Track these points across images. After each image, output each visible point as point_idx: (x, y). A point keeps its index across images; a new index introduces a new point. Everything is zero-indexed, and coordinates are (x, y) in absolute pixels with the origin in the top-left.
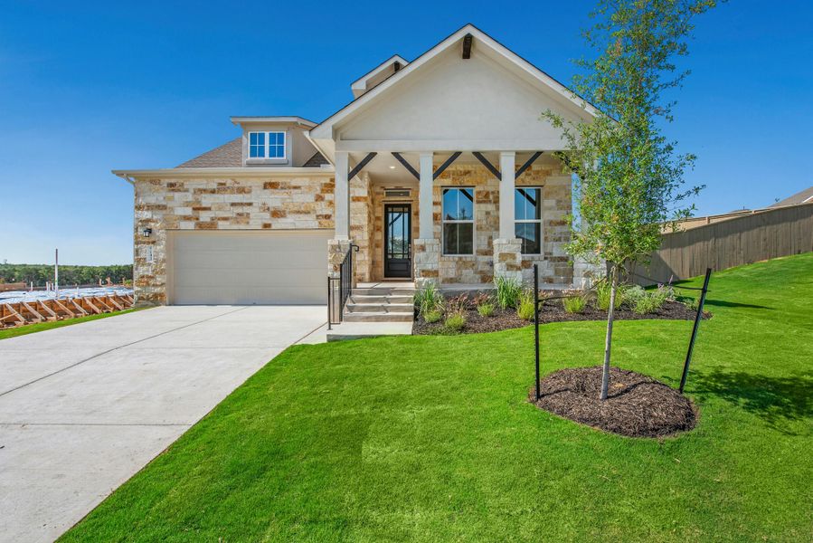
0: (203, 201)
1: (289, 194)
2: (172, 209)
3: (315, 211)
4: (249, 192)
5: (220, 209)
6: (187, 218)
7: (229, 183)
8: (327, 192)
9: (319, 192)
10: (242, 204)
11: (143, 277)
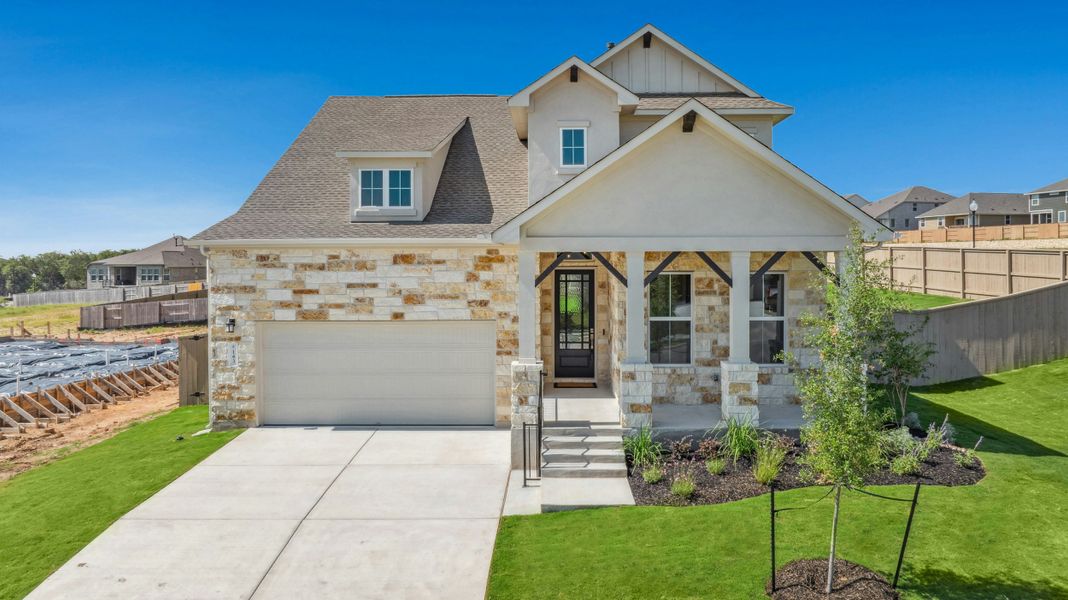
0: (308, 280)
1: (430, 271)
2: (263, 292)
3: (466, 295)
4: (373, 268)
5: (332, 292)
6: (284, 305)
7: (344, 255)
8: (483, 268)
9: (471, 269)
10: (362, 285)
11: (223, 387)
